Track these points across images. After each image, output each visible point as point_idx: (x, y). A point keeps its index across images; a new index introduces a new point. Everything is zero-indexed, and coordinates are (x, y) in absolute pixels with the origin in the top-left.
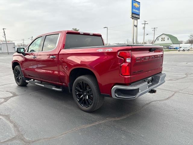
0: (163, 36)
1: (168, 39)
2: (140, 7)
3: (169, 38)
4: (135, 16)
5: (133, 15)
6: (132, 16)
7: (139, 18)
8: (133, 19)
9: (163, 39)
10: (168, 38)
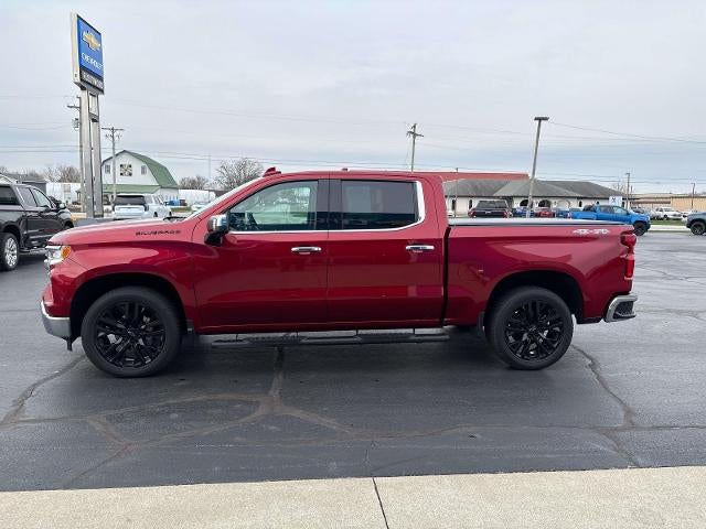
0: (126, 160)
1: (143, 172)
2: (101, 48)
3: (148, 170)
4: (90, 79)
5: (85, 74)
6: (82, 80)
7: (102, 91)
8: (83, 88)
9: (126, 171)
10: (143, 168)
